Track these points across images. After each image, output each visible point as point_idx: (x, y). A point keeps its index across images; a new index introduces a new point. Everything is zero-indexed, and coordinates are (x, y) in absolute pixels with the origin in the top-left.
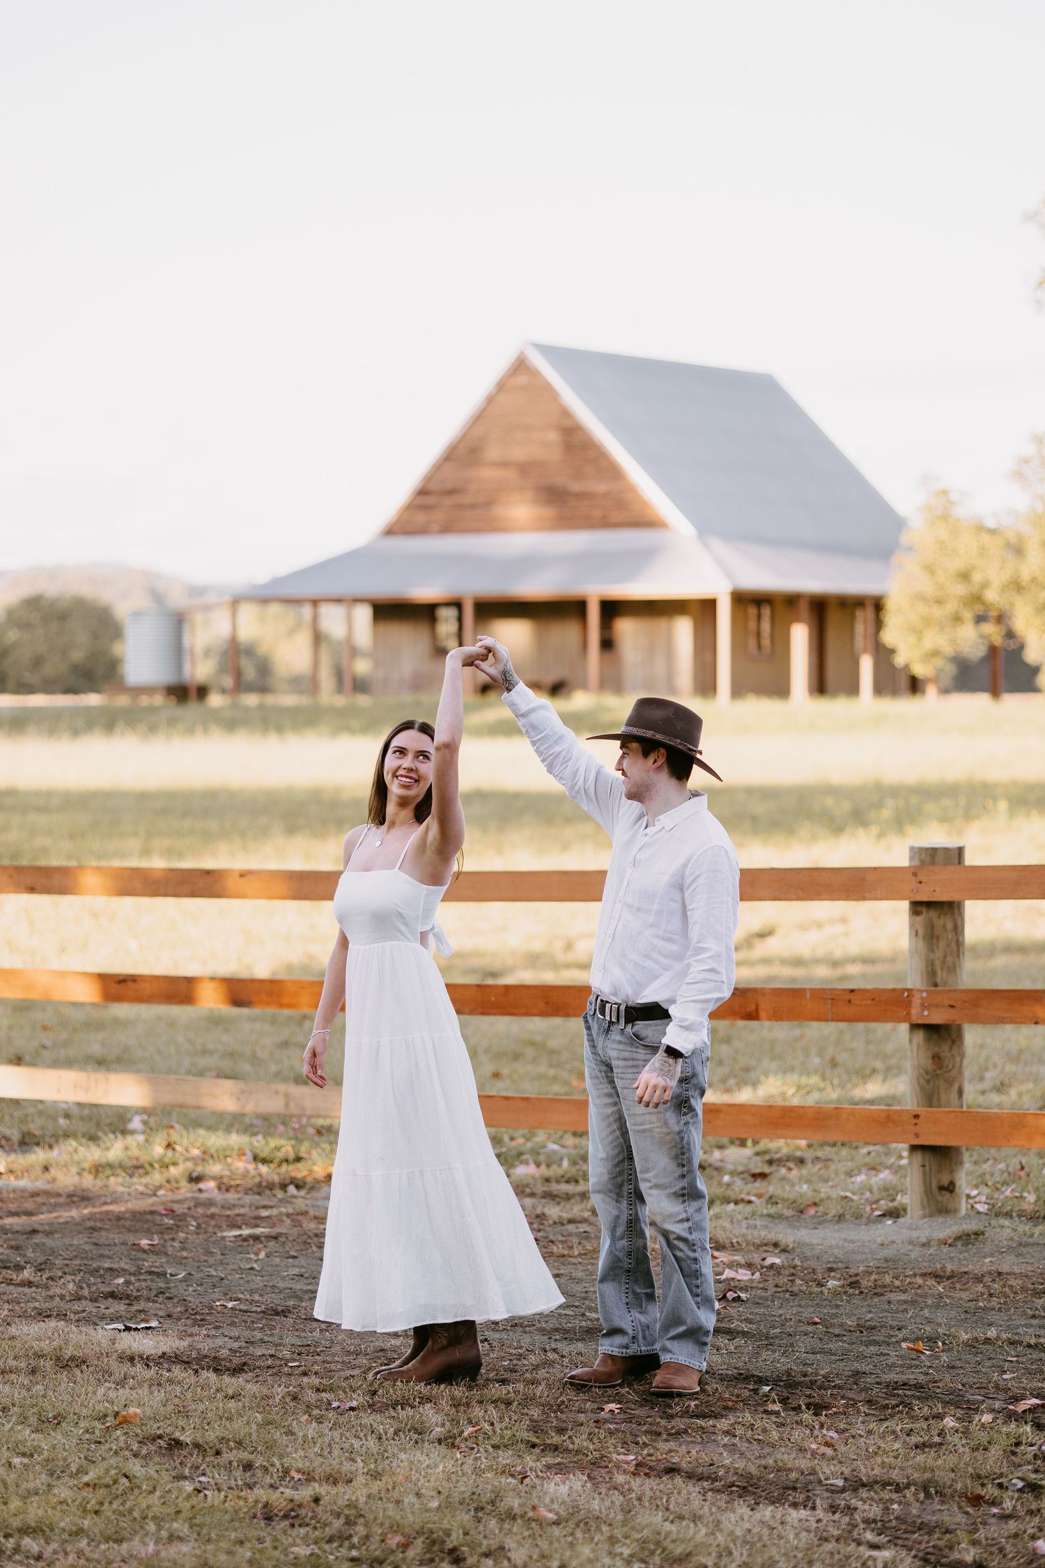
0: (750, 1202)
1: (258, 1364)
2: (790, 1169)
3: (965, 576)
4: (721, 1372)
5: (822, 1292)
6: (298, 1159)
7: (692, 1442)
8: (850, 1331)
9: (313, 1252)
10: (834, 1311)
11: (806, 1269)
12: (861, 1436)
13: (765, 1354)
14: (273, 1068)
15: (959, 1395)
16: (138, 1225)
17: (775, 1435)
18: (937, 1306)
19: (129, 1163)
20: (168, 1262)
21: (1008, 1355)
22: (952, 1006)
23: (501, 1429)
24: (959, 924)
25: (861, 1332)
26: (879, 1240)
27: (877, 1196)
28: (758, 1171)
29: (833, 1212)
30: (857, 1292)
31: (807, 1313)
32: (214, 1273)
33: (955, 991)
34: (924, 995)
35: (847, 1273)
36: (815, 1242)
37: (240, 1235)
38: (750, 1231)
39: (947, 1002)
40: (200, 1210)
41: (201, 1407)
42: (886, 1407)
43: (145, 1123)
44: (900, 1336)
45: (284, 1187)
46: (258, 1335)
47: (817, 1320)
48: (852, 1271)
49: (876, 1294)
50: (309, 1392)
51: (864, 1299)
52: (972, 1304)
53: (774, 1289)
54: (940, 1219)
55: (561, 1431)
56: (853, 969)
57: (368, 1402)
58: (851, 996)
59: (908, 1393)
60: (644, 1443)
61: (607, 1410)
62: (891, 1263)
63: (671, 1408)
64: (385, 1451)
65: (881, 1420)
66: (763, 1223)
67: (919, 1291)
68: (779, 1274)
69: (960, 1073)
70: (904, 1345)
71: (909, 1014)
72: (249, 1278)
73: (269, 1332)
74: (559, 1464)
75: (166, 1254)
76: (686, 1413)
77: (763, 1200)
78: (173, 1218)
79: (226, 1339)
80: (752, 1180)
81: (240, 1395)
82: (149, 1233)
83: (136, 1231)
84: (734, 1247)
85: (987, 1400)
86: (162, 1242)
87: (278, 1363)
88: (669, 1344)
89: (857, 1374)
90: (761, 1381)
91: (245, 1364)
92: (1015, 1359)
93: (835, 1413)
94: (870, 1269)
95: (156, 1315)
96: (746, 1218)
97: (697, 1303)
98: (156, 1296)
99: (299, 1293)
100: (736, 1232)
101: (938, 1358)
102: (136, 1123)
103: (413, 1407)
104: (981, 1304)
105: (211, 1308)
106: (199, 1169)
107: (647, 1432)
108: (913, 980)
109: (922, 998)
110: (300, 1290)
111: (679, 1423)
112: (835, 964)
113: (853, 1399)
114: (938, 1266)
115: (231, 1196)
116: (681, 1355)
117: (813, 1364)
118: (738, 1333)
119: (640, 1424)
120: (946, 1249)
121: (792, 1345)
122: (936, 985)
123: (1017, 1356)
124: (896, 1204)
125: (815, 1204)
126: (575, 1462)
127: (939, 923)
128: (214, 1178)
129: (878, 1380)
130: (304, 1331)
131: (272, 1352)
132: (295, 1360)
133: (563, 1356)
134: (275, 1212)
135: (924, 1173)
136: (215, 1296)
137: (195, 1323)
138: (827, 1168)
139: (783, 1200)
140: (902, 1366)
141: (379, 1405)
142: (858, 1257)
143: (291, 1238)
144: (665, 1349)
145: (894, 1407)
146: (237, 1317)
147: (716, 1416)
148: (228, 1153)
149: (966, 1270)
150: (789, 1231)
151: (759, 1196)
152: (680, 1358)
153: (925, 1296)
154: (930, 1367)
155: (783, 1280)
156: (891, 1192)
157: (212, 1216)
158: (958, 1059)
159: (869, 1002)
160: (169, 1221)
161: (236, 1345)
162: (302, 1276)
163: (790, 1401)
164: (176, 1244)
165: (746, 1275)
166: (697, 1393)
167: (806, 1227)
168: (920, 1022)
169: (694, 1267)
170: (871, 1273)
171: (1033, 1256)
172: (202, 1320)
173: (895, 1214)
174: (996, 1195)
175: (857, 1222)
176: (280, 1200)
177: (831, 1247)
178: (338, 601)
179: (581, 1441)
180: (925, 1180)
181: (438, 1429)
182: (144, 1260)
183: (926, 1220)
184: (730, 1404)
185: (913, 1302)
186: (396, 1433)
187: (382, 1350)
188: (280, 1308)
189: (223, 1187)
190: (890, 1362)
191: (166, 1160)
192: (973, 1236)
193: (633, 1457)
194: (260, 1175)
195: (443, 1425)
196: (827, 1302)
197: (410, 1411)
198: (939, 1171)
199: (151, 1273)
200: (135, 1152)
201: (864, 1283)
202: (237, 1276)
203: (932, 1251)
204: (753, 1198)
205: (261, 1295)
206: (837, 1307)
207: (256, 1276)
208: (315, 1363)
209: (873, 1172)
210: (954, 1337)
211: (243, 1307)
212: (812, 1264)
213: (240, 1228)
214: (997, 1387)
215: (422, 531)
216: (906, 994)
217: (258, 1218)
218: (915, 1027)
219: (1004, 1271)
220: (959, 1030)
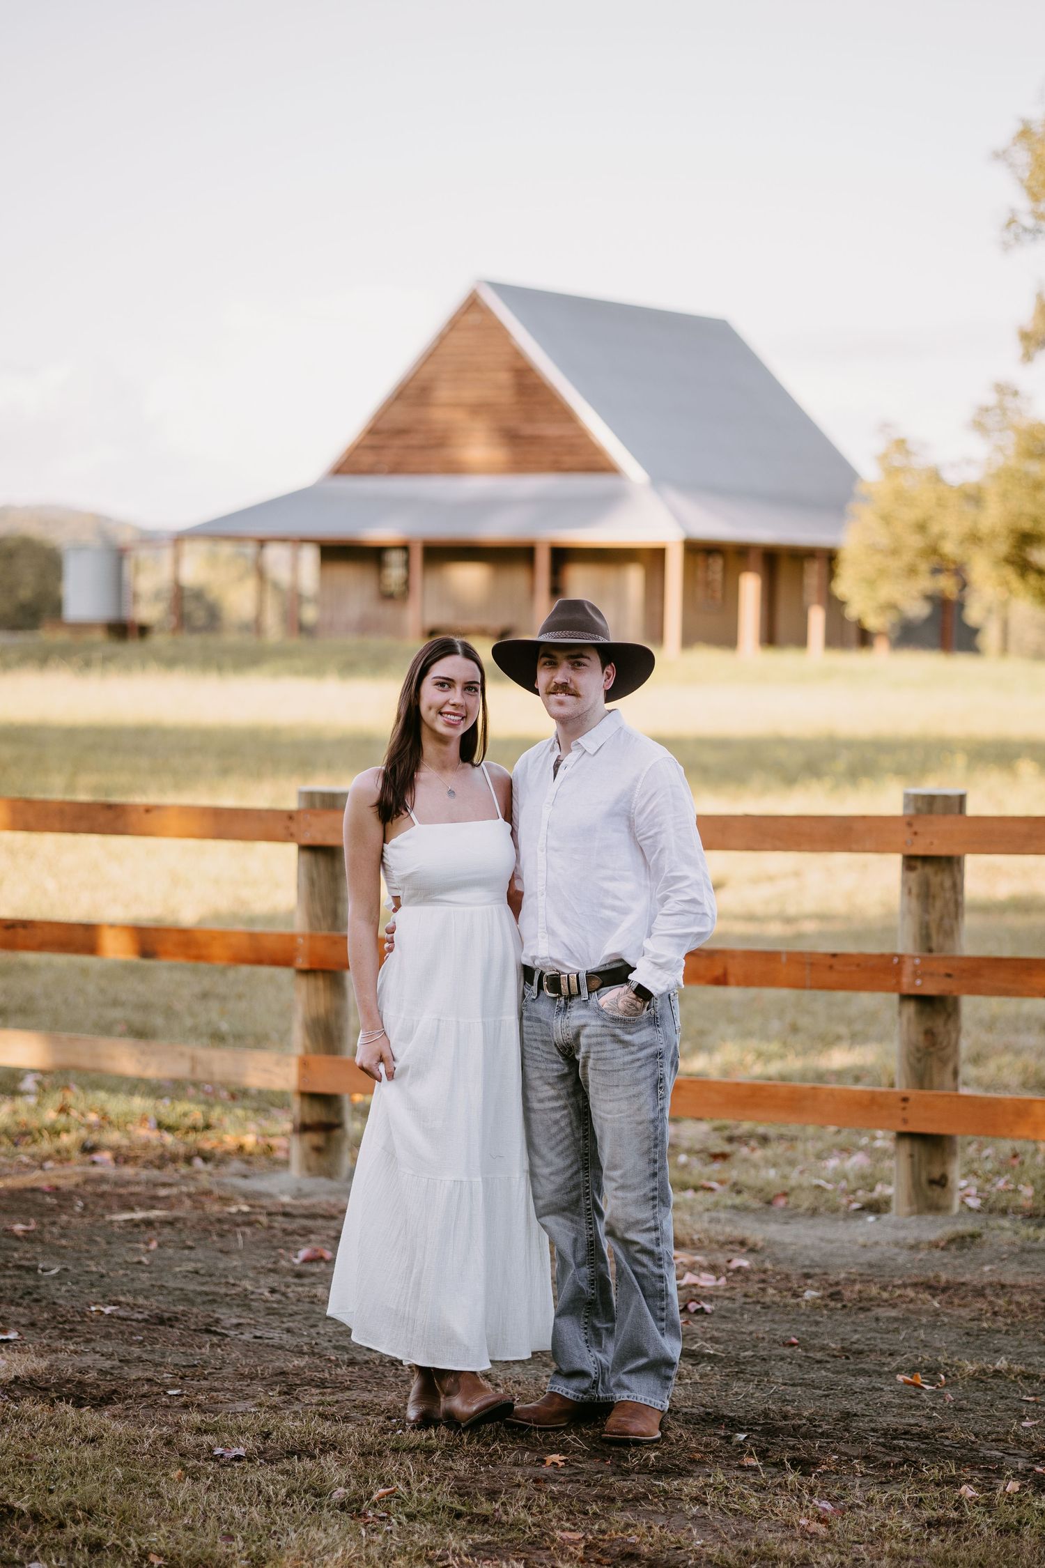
0: (711, 1189)
1: (130, 1391)
2: (753, 1150)
3: (921, 527)
4: (685, 1410)
5: (798, 1305)
6: (208, 1127)
7: (655, 1512)
8: (835, 1356)
9: (214, 1242)
10: (814, 1329)
11: (779, 1274)
12: (860, 1507)
13: (736, 1386)
14: (189, 1022)
15: (971, 1450)
16: (15, 1205)
17: (754, 1503)
18: (934, 1326)
19: (14, 1129)
20: (44, 1253)
21: (1023, 1393)
22: (949, 975)
23: (419, 1491)
24: (958, 881)
25: (847, 1358)
26: (861, 1240)
27: (854, 1185)
28: (717, 1150)
29: (806, 1205)
30: (839, 1305)
31: (782, 1331)
32: (94, 1269)
33: (953, 958)
34: (917, 961)
35: (826, 1281)
36: (788, 1240)
37: (132, 1220)
38: (713, 1225)
39: (943, 970)
40: (89, 1188)
41: (50, 1456)
42: (887, 1465)
43: (39, 1083)
44: (894, 1364)
45: (188, 1160)
46: (136, 1351)
47: (794, 1340)
48: (832, 1278)
49: (861, 1309)
50: (186, 1435)
51: (848, 1315)
52: (974, 1324)
53: (743, 1300)
54: (930, 1217)
55: (492, 1495)
56: (809, 927)
57: (258, 1448)
58: (833, 961)
59: (912, 1444)
60: (594, 1514)
61: (548, 1463)
62: (874, 1271)
63: (626, 1460)
64: (274, 1523)
65: (881, 1483)
66: (728, 1216)
67: (911, 1306)
68: (747, 1279)
69: (956, 1050)
70: (900, 1378)
71: (899, 983)
72: (135, 1275)
73: (149, 1348)
74: (488, 1543)
75: (42, 1242)
76: (644, 1468)
77: (727, 1187)
78: (57, 1198)
79: (97, 1356)
80: (712, 1160)
81: (102, 1437)
82: (25, 1214)
83: (13, 1212)
84: (696, 1246)
85: (1007, 1458)
86: (39, 1227)
87: (155, 1389)
88: (625, 1379)
89: (847, 1416)
90: (735, 1424)
91: (115, 1392)
92: (1032, 1399)
93: (826, 1472)
94: (853, 1277)
95: (17, 1323)
96: (708, 1210)
97: (661, 1330)
98: (21, 1297)
99: (191, 1295)
100: (698, 1226)
101: (941, 1396)
102: (29, 1084)
103: (312, 1457)
104: (985, 1325)
105: (82, 1314)
106: (94, 1138)
107: (598, 1497)
108: (904, 943)
109: (915, 966)
110: (194, 1291)
111: (637, 1484)
112: (788, 920)
113: (846, 1454)
114: (931, 1274)
115: (128, 1171)
116: (640, 1392)
117: (794, 1401)
118: (704, 1355)
119: (589, 1486)
120: (937, 1253)
121: (767, 1374)
122: (930, 950)
123: (1035, 1395)
124: (875, 1195)
125: (785, 1194)
126: (510, 1541)
127: (935, 880)
128: (110, 1148)
129: (873, 1425)
130: (191, 1346)
131: (149, 1374)
132: (175, 1386)
133: (497, 1385)
134: (174, 1191)
135: (913, 1164)
136: (91, 1298)
137: (64, 1335)
138: (792, 1148)
139: (749, 1188)
140: (900, 1406)
141: (271, 1452)
142: (839, 1261)
143: (189, 1224)
144: (620, 1385)
145: (897, 1466)
146: (113, 1327)
147: (682, 1473)
148: (129, 1118)
149: (963, 1280)
150: (757, 1225)
151: (721, 1182)
152: (639, 1396)
153: (918, 1312)
154: (934, 1408)
155: (753, 1288)
156: (869, 1181)
157: (103, 1195)
158: (954, 1035)
159: (854, 968)
160: (50, 1200)
161: (108, 1364)
162: (197, 1272)
163: (770, 1454)
164: (55, 1230)
165: (709, 1280)
166: (656, 1441)
167: (776, 1221)
168: (913, 991)
169: (659, 1285)
170: (854, 1281)
171: (1039, 1265)
172: (71, 1331)
173: (876, 1207)
174: (988, 1187)
175: (834, 1216)
176: (183, 1177)
177: (806, 1247)
178: (283, 540)
179: (516, 1512)
180: (913, 1172)
181: (341, 1490)
182: (16, 1250)
183: (913, 1218)
184: (698, 1456)
185: (905, 1320)
186: (288, 1495)
187: (283, 1373)
188: (166, 1315)
189: (121, 1159)
190: (885, 1399)
191: (59, 1126)
192: (968, 1239)
193: (581, 1535)
194: (163, 1146)
195: (348, 1484)
196: (803, 1318)
197: (308, 1464)
198: (930, 1162)
199: (19, 1267)
200: (24, 1117)
201: (847, 1294)
202: (121, 1272)
203: (921, 1255)
204: (714, 1185)
205: (146, 1298)
206: (817, 1323)
207: (143, 1271)
208: (199, 1390)
209: (845, 1155)
210: (958, 1368)
211: (122, 1313)
212: (785, 1268)
213: (132, 1209)
214: (1018, 1439)
215: (371, 471)
216: (896, 960)
217: (155, 1198)
218: (905, 998)
219: (1008, 1282)
220: (956, 1002)
